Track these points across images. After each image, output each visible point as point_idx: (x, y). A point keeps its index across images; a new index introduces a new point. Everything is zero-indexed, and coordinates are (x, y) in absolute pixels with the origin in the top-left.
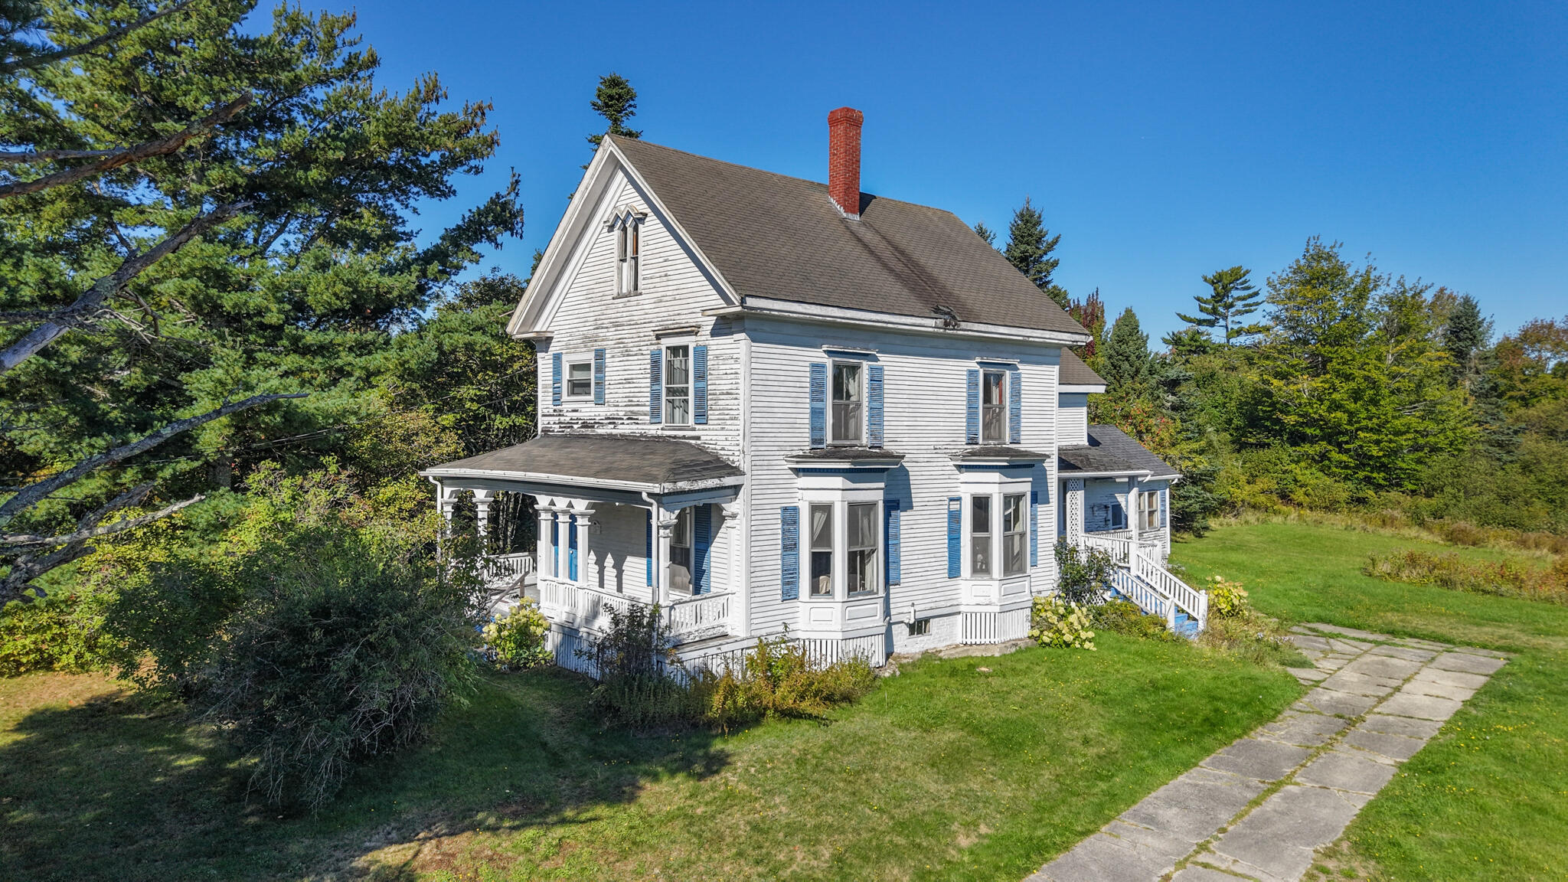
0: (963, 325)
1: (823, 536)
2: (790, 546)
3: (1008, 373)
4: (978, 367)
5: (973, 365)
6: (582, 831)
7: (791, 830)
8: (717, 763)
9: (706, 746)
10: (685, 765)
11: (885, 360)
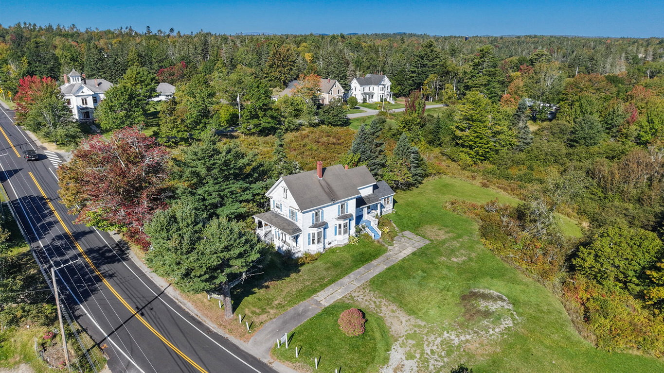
1: (314, 236)
2: (309, 238)
3: (346, 203)
5: (339, 205)
6: (285, 281)
7: (307, 280)
8: (299, 271)
9: (298, 268)
10: (295, 272)
11: (323, 210)
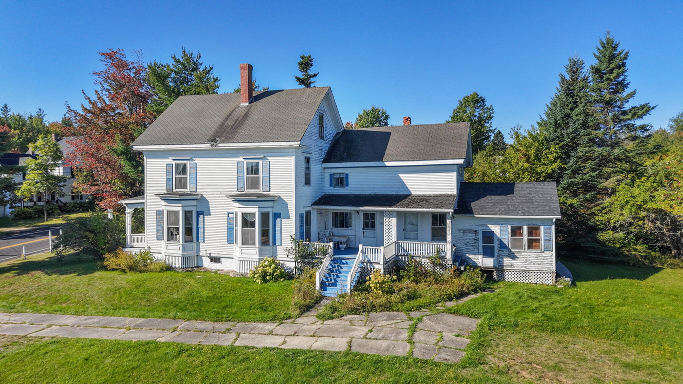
0: (220, 145)
2: (159, 223)
3: (261, 162)
4: (243, 160)
5: (241, 159)
11: (197, 160)
